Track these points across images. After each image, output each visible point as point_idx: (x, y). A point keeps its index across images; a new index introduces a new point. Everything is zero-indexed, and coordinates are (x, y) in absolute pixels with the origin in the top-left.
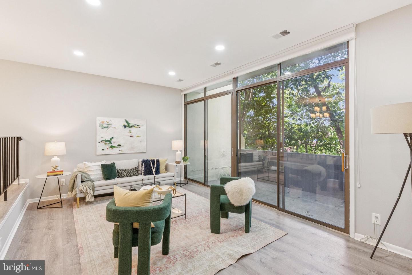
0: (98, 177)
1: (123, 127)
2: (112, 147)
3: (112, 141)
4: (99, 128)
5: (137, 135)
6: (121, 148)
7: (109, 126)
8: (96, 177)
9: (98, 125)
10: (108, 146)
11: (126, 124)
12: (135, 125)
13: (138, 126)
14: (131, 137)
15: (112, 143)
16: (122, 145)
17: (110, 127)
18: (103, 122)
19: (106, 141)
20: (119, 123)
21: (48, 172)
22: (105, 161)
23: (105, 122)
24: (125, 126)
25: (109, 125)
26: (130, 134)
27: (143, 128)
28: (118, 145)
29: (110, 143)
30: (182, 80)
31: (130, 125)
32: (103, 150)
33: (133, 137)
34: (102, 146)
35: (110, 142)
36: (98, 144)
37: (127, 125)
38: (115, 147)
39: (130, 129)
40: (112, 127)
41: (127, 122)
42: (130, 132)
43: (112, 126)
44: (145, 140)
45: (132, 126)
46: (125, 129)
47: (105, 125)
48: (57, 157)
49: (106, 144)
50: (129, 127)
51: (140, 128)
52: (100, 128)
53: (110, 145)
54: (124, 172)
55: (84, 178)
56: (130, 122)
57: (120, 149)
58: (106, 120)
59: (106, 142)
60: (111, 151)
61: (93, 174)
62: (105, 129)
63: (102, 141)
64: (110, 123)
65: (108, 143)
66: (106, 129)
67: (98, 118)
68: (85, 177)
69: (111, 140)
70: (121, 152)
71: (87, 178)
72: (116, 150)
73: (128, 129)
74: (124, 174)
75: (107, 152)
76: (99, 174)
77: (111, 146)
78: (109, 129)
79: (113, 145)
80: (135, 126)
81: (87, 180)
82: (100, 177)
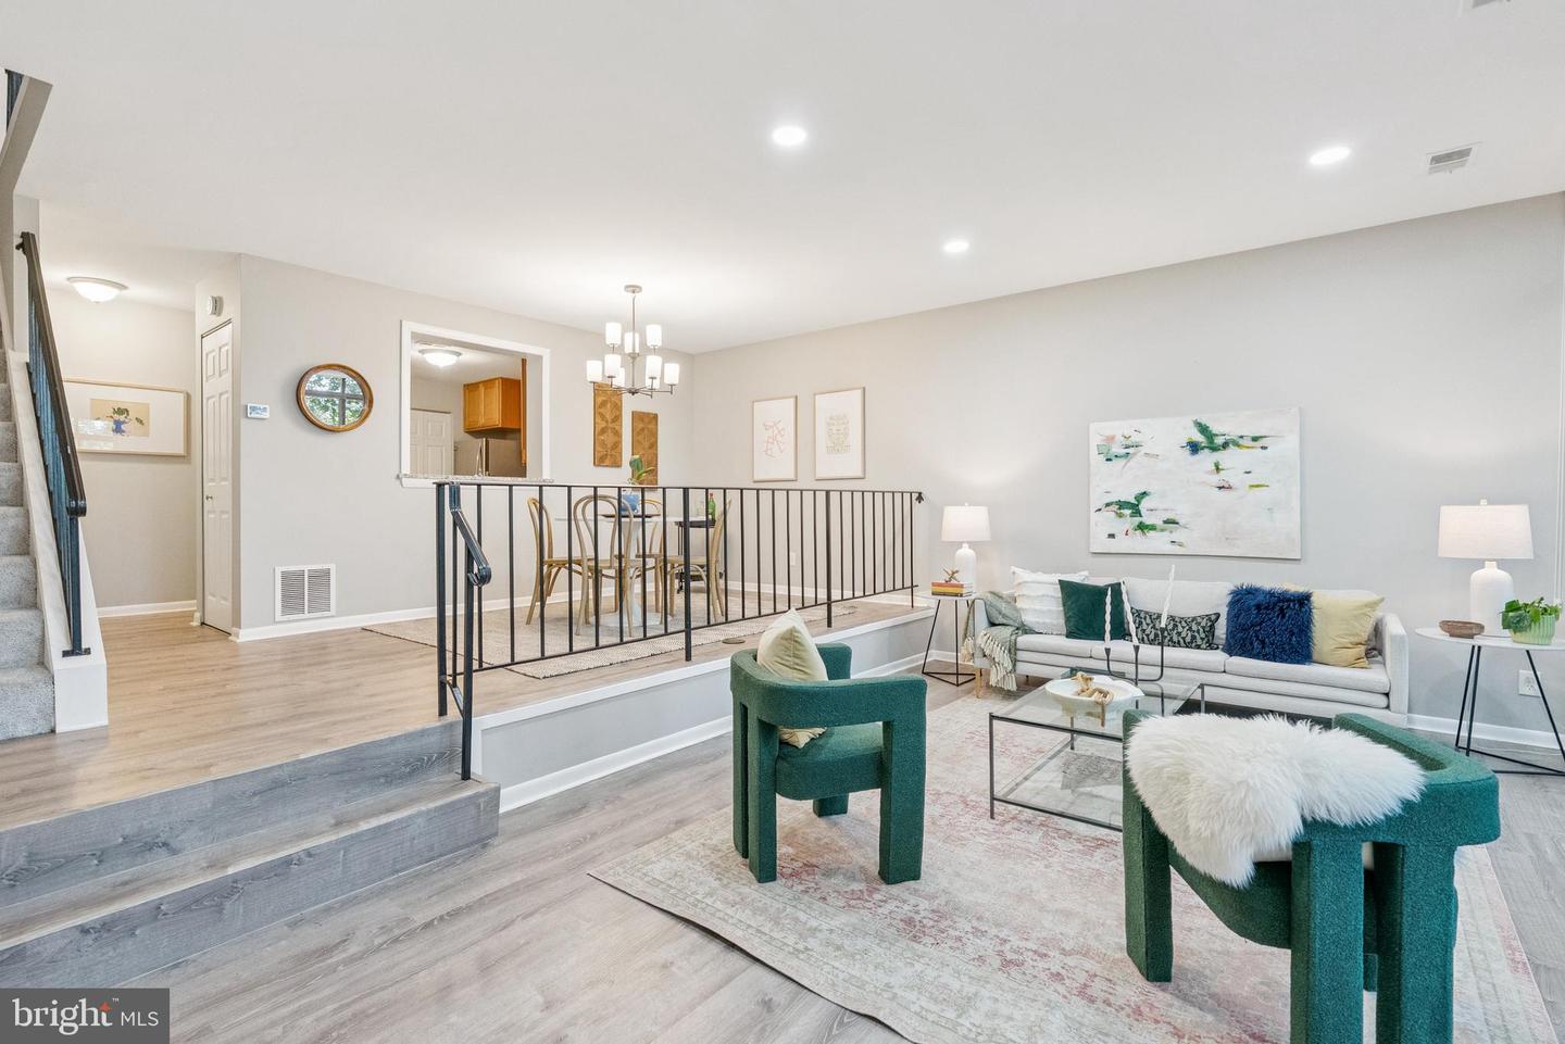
0: (1048, 621)
1: (1187, 451)
2: (1142, 527)
3: (1143, 507)
4: (1097, 460)
5: (1251, 479)
6: (1178, 535)
7: (1131, 450)
8: (1041, 621)
9: (1094, 451)
10: (1130, 522)
11: (1199, 438)
12: (1242, 437)
13: (1255, 439)
14: (1220, 488)
15: (1143, 511)
16: (1182, 522)
17: (1135, 454)
18: (1111, 439)
19: (1122, 505)
20: (1167, 435)
21: (933, 584)
22: (1086, 573)
23: (1117, 438)
24: (1194, 448)
25: (1130, 448)
26: (1216, 479)
27: (1286, 446)
28: (1165, 522)
29: (1137, 512)
30: (1462, 154)
31: (1219, 441)
32: (1112, 536)
33: (1230, 488)
34: (1106, 522)
35: (1135, 509)
36: (1094, 517)
37: (1206, 442)
38: (1153, 528)
39: (1217, 456)
40: (1142, 453)
41: (1203, 429)
42: (1218, 469)
43: (1143, 450)
44: (1296, 503)
45: (1225, 445)
46: (1197, 457)
47: (1117, 449)
48: (970, 547)
49: (1121, 516)
50: (1214, 449)
51: (1264, 448)
52: (1102, 458)
53: (1137, 520)
54: (1148, 625)
55: (994, 613)
56: (1215, 429)
57: (1176, 536)
58: (1119, 428)
59: (1120, 509)
60: (1139, 543)
61: (1032, 607)
62: (1118, 464)
63: (1108, 505)
64: (1135, 438)
65: (1127, 512)
66: (1122, 462)
67: (1093, 427)
68: (1000, 613)
69: (1139, 502)
70: (1177, 550)
71: (1004, 616)
72: (1157, 542)
73: (1207, 459)
74: (1148, 632)
75: (1122, 544)
76: (1049, 611)
77: (1137, 523)
78: (1133, 462)
79: (1147, 519)
80: (1241, 442)
81: (1005, 621)
82: (1055, 622)
